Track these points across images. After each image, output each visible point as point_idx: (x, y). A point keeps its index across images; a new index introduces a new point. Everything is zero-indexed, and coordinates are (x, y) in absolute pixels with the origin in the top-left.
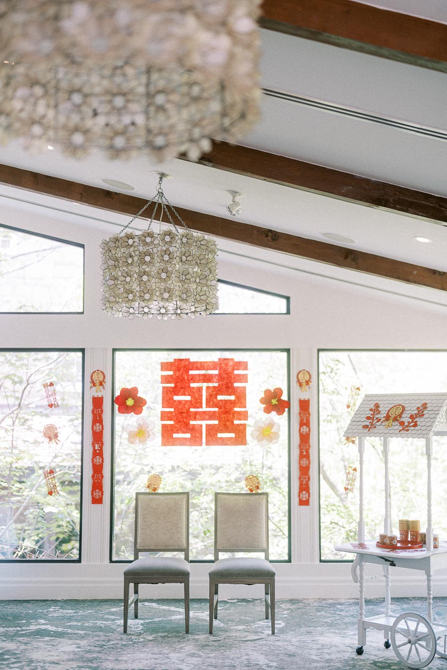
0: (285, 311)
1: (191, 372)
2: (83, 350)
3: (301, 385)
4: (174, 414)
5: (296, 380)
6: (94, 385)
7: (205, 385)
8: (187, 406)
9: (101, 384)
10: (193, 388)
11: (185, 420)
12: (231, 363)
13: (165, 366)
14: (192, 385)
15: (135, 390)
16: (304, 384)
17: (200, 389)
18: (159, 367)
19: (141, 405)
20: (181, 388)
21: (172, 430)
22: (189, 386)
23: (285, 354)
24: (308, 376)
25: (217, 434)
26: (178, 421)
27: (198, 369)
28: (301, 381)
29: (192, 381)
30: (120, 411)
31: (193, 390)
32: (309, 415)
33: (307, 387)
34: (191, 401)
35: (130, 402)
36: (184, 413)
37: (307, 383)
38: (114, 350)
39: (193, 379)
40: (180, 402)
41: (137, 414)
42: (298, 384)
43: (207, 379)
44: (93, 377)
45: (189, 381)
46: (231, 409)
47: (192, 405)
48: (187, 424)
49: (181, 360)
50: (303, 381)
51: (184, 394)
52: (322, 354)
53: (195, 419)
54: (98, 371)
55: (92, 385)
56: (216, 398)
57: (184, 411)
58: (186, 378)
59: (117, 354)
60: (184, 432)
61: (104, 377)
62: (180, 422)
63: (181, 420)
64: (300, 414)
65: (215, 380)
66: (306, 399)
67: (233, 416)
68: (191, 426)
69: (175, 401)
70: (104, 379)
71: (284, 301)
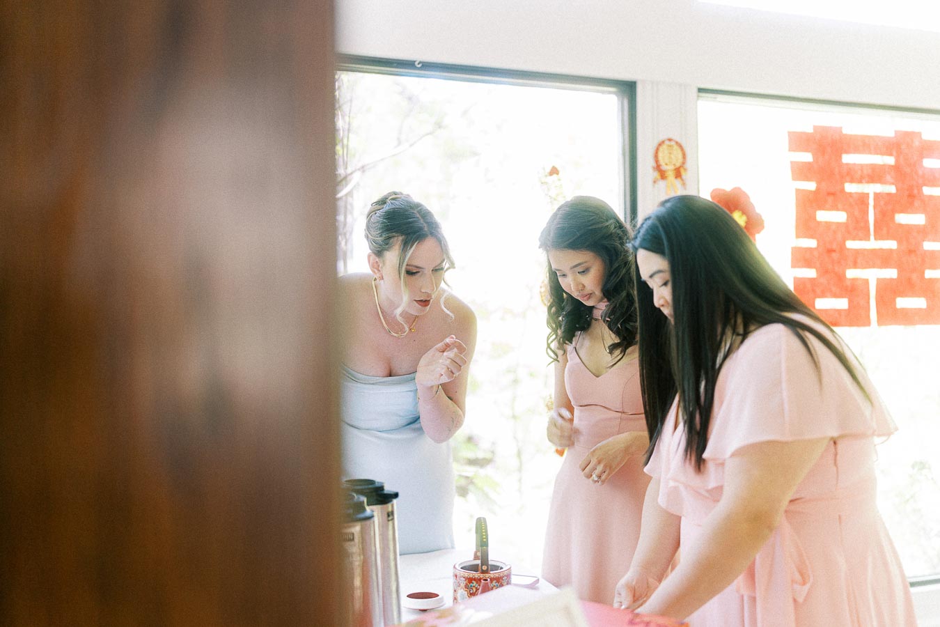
1: (848, 159)
4: (816, 254)
6: (663, 175)
7: (871, 189)
8: (839, 236)
9: (678, 174)
10: (850, 195)
11: (837, 269)
12: (917, 143)
13: (800, 141)
14: (850, 188)
17: (862, 199)
18: (785, 140)
20: (829, 194)
21: (814, 291)
22: (843, 190)
25: (894, 301)
26: (824, 271)
27: (858, 151)
29: (848, 178)
31: (851, 200)
34: (846, 225)
36: (834, 251)
38: (700, 91)
39: (853, 174)
40: (828, 225)
43: (875, 175)
44: (660, 155)
45: (843, 179)
46: (919, 245)
47: (849, 232)
48: (841, 278)
49: (827, 130)
51: (834, 208)
53: (855, 265)
54: (670, 140)
55: (657, 175)
56: (893, 218)
57: (834, 247)
58: (837, 170)
60: (836, 296)
61: (685, 158)
62: (827, 272)
63: (830, 267)
65: (888, 178)
67: (923, 260)
68: (848, 283)
69: (819, 223)
70: (684, 163)
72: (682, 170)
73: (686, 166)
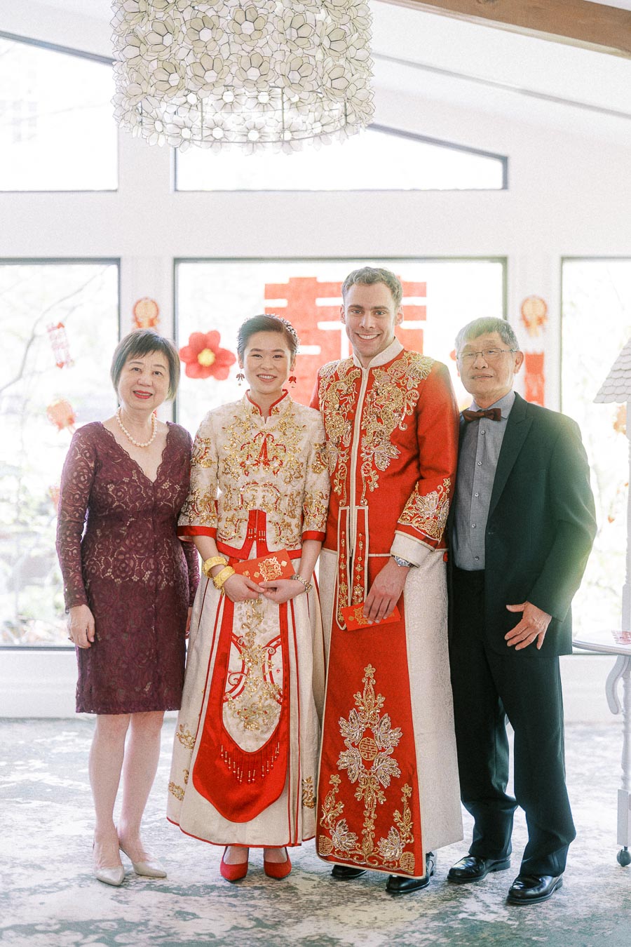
0: (500, 185)
1: (320, 302)
2: (117, 261)
3: (527, 324)
5: (518, 314)
8: (312, 366)
9: (151, 324)
10: (324, 332)
13: (272, 291)
14: (322, 326)
15: (216, 335)
16: (534, 323)
17: (337, 335)
18: (261, 291)
19: (227, 362)
20: (302, 332)
22: (316, 329)
23: (498, 267)
24: (542, 309)
27: (332, 295)
28: (528, 317)
29: (321, 318)
30: (187, 373)
31: (325, 336)
32: (543, 380)
33: (539, 329)
34: (319, 357)
35: (206, 358)
36: (307, 378)
37: (540, 321)
38: (177, 261)
39: (325, 314)
41: (218, 378)
42: (523, 324)
45: (317, 319)
49: (301, 280)
50: (532, 318)
51: (307, 343)
52: (568, 266)
54: (146, 299)
55: (135, 324)
57: (306, 375)
58: (312, 312)
59: (182, 267)
61: (158, 310)
62: (299, 395)
63: (302, 391)
64: (526, 379)
66: (538, 351)
70: (157, 315)
71: (498, 165)
72: (154, 321)
73: (160, 317)
